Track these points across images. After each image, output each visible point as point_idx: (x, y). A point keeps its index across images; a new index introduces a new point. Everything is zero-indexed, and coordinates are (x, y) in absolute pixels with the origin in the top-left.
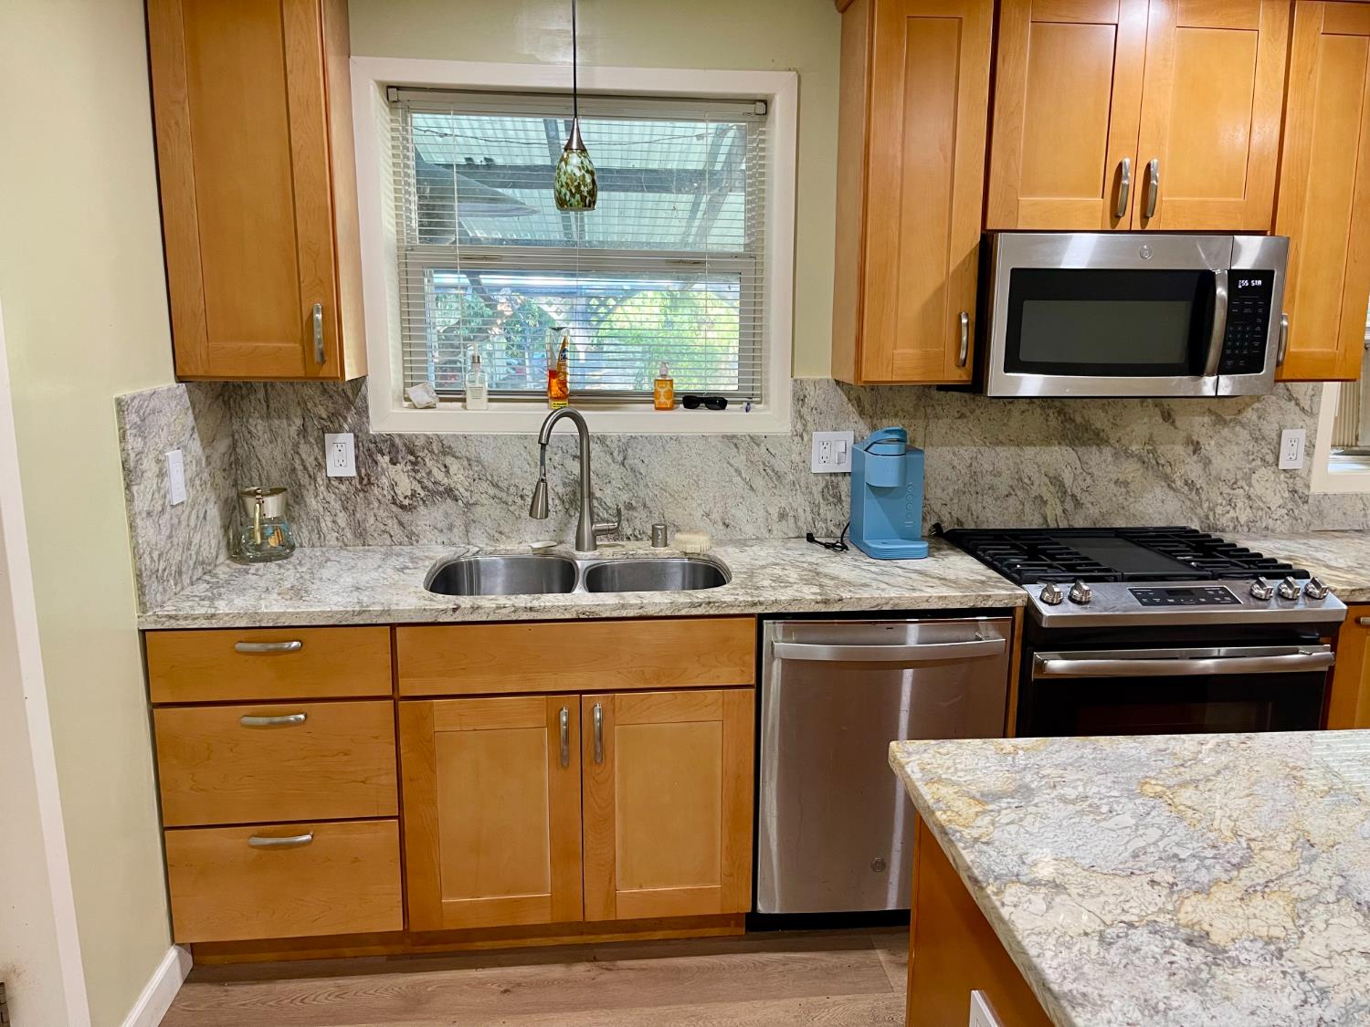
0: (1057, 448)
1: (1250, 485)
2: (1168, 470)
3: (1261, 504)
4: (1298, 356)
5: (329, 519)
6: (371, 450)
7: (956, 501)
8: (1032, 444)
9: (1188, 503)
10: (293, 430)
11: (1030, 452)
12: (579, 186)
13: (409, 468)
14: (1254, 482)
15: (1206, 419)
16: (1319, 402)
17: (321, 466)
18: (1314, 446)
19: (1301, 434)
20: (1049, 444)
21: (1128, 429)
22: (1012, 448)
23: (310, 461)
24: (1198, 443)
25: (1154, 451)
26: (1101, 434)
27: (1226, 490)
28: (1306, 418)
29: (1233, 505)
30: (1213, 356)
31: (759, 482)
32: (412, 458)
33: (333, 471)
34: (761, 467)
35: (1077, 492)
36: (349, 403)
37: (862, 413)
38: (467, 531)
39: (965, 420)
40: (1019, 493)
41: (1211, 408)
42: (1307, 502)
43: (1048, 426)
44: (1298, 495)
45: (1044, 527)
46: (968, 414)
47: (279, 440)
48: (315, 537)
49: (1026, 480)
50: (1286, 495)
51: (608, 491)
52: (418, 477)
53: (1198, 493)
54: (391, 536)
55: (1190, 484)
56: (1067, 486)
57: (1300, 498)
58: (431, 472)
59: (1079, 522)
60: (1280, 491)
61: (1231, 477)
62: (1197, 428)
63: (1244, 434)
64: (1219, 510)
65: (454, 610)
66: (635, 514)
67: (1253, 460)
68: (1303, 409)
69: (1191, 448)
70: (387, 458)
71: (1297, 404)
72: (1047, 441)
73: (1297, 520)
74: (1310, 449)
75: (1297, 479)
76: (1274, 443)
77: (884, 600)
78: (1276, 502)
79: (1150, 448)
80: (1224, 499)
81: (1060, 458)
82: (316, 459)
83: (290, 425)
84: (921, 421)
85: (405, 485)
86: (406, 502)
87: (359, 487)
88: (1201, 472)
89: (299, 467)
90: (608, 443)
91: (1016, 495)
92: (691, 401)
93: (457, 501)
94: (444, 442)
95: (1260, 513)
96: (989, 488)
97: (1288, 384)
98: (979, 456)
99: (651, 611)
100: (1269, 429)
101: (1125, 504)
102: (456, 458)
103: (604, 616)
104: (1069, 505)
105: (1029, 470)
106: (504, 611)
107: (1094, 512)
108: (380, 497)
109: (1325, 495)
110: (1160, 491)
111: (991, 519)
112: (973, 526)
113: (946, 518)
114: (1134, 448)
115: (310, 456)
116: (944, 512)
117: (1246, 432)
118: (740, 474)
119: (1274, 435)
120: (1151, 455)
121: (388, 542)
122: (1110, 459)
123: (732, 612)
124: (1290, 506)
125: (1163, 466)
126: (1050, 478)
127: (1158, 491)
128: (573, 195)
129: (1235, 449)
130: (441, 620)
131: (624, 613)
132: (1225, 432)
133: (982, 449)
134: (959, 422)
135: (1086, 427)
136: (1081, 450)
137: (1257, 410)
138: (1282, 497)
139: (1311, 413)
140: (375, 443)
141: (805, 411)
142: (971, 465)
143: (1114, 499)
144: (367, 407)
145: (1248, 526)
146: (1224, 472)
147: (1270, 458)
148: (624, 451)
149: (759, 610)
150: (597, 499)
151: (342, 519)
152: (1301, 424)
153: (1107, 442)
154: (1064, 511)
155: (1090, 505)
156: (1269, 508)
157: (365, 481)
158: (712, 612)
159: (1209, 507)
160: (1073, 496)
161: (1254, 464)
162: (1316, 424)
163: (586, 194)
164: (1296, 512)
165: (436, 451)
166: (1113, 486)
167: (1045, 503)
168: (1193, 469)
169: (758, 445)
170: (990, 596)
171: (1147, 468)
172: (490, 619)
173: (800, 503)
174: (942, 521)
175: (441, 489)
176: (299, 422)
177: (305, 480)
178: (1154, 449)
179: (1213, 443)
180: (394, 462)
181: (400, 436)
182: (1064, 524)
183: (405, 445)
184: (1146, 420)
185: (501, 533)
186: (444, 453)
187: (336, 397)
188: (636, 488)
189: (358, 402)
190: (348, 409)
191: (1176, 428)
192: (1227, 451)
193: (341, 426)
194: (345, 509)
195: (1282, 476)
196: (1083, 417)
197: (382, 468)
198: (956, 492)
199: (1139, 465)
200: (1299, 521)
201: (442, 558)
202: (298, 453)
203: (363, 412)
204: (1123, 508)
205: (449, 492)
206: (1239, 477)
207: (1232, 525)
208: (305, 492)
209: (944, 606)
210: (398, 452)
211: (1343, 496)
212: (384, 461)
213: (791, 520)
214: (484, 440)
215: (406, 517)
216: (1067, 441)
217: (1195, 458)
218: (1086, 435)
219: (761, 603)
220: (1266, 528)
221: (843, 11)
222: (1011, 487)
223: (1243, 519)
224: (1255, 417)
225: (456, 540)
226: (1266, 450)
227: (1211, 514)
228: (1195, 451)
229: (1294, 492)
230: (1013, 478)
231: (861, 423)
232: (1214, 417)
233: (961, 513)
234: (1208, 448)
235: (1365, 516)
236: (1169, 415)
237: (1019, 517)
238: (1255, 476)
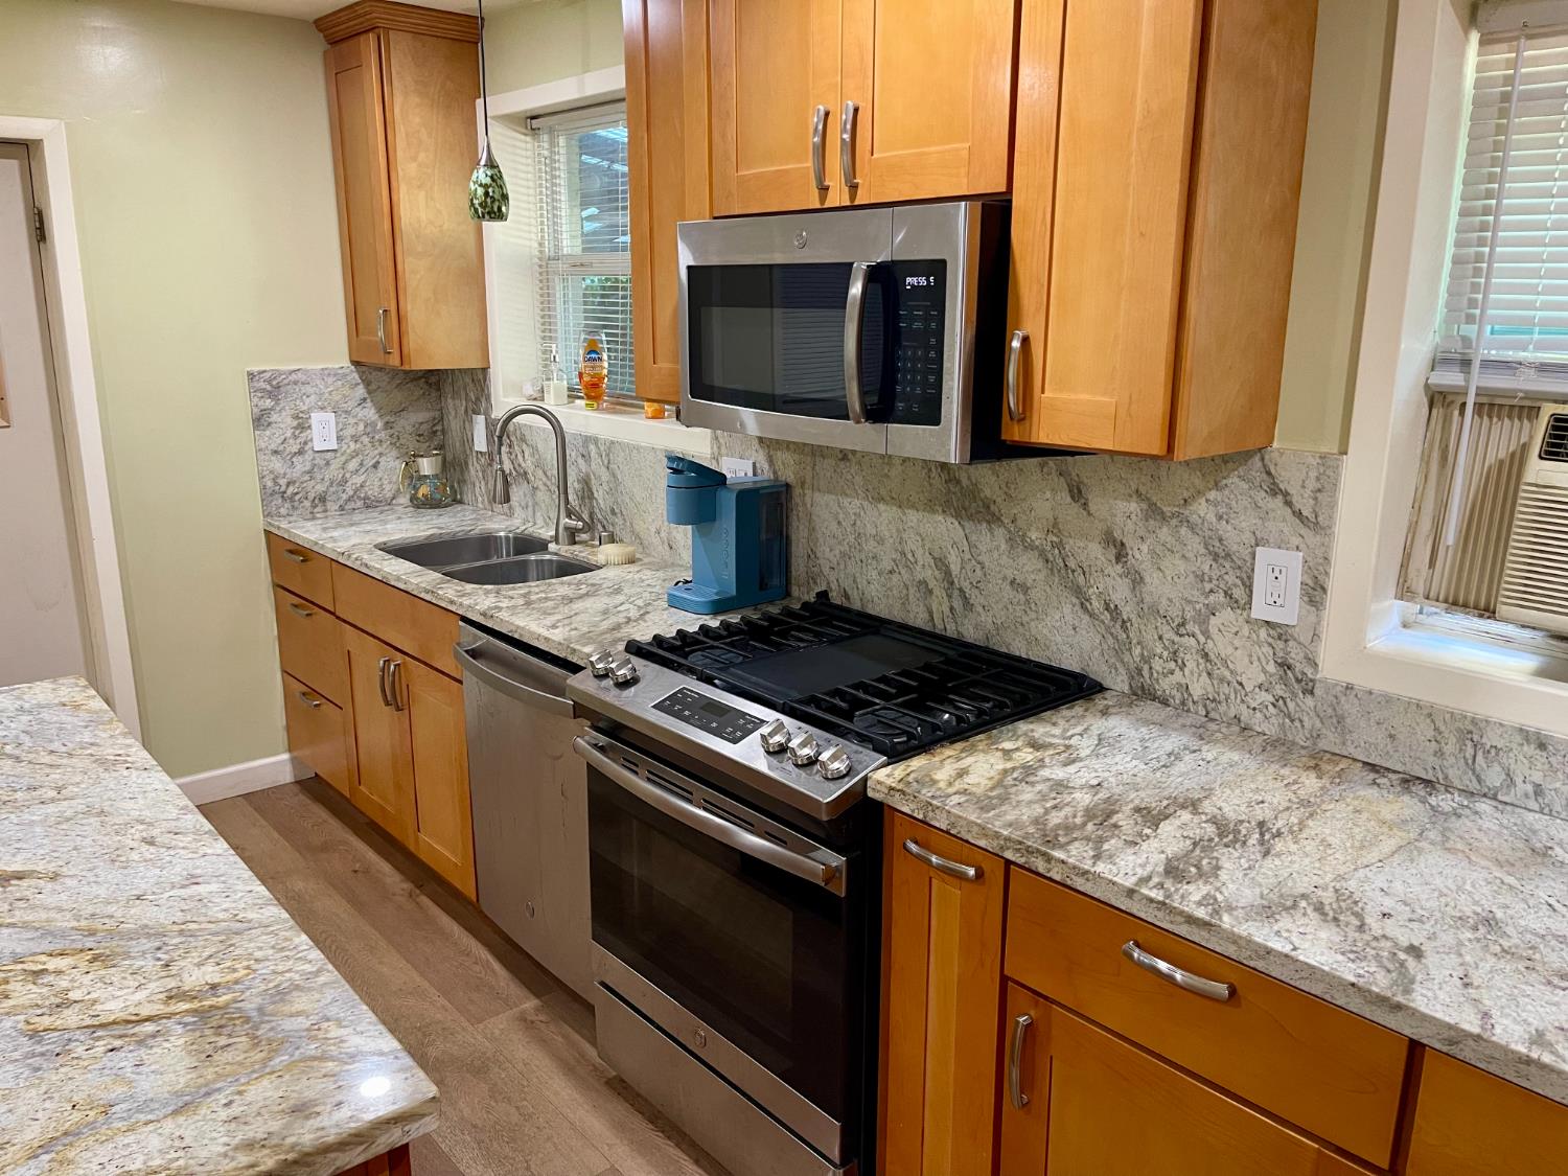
0: (940, 518)
1: (1207, 634)
2: (1081, 580)
3: (1227, 674)
5: (478, 483)
6: (492, 431)
7: (842, 567)
8: (913, 507)
9: (1111, 641)
10: (463, 409)
11: (913, 516)
13: (508, 449)
14: (1213, 631)
15: (1134, 506)
16: (1333, 505)
17: (473, 441)
18: (1324, 590)
19: (1294, 559)
20: (934, 512)
21: (1024, 505)
24: (1122, 544)
25: (1059, 546)
26: (992, 507)
27: (1169, 635)
28: (1304, 531)
29: (1180, 661)
32: (509, 441)
33: (478, 446)
35: (966, 585)
36: (484, 391)
37: (761, 440)
39: (848, 464)
40: (903, 572)
41: (1142, 490)
42: (1312, 693)
43: (931, 485)
44: (1295, 677)
45: (931, 626)
47: (458, 416)
48: (473, 499)
49: (910, 556)
50: (1271, 668)
52: (512, 458)
53: (1125, 628)
55: (1114, 611)
56: (954, 574)
57: (1299, 681)
58: (517, 455)
59: (971, 632)
60: (1259, 659)
61: (1174, 612)
62: (1120, 519)
64: (1157, 664)
67: (1211, 591)
68: (1299, 514)
69: (1112, 551)
71: (1289, 504)
72: (930, 506)
73: (1292, 721)
74: (1315, 592)
75: (1291, 643)
76: (1244, 567)
78: (1252, 676)
79: (1055, 539)
80: (1165, 648)
81: (943, 529)
82: (471, 435)
83: (461, 405)
84: (809, 460)
87: (488, 461)
88: (1128, 594)
89: (466, 440)
91: (900, 573)
93: (529, 483)
95: (1225, 689)
96: (874, 558)
98: (862, 514)
100: (1235, 540)
101: (1025, 619)
104: (957, 604)
105: (912, 543)
107: (986, 619)
109: (1349, 687)
111: (876, 599)
113: (834, 586)
114: (1034, 535)
115: (469, 432)
117: (1197, 539)
119: (1245, 553)
120: (1056, 551)
122: (1003, 546)
124: (1281, 690)
125: (1073, 571)
126: (934, 559)
127: (1067, 609)
129: (1182, 566)
132: (1164, 533)
133: (865, 503)
134: (842, 465)
135: (974, 493)
136: (970, 526)
137: (1216, 504)
138: (1264, 671)
139: (1318, 524)
140: (493, 425)
142: (855, 524)
143: (1010, 606)
144: (490, 394)
145: (1205, 706)
146: (1164, 601)
147: (1239, 593)
148: (608, 455)
152: (1296, 541)
153: (998, 519)
154: (952, 609)
155: (980, 609)
156: (1241, 684)
157: (491, 457)
160: (961, 590)
161: (1212, 598)
162: (1326, 547)
164: (1291, 705)
166: (1008, 587)
167: (932, 592)
168: (1117, 587)
171: (1052, 570)
175: (522, 471)
176: (464, 403)
177: (468, 451)
178: (1061, 541)
179: (1145, 548)
182: (951, 632)
184: (1047, 495)
187: (477, 385)
188: (616, 494)
189: (487, 390)
190: (483, 396)
191: (1089, 514)
193: (480, 409)
194: (484, 477)
195: (1263, 633)
196: (969, 478)
198: (845, 555)
199: (1040, 564)
200: (1297, 724)
202: (465, 428)
203: (488, 398)
204: (1022, 624)
205: (525, 476)
206: (1189, 616)
207: (1178, 696)
211: (1388, 700)
216: (952, 510)
217: (1119, 568)
218: (974, 504)
222: (894, 561)
223: (1197, 691)
224: (1211, 517)
226: (1231, 579)
227: (1146, 667)
228: (1118, 558)
229: (1285, 666)
230: (896, 550)
231: (761, 452)
232: (1144, 506)
233: (847, 584)
234: (1138, 556)
235: (1439, 753)
236: (1080, 492)
237: (903, 604)
238: (1213, 621)
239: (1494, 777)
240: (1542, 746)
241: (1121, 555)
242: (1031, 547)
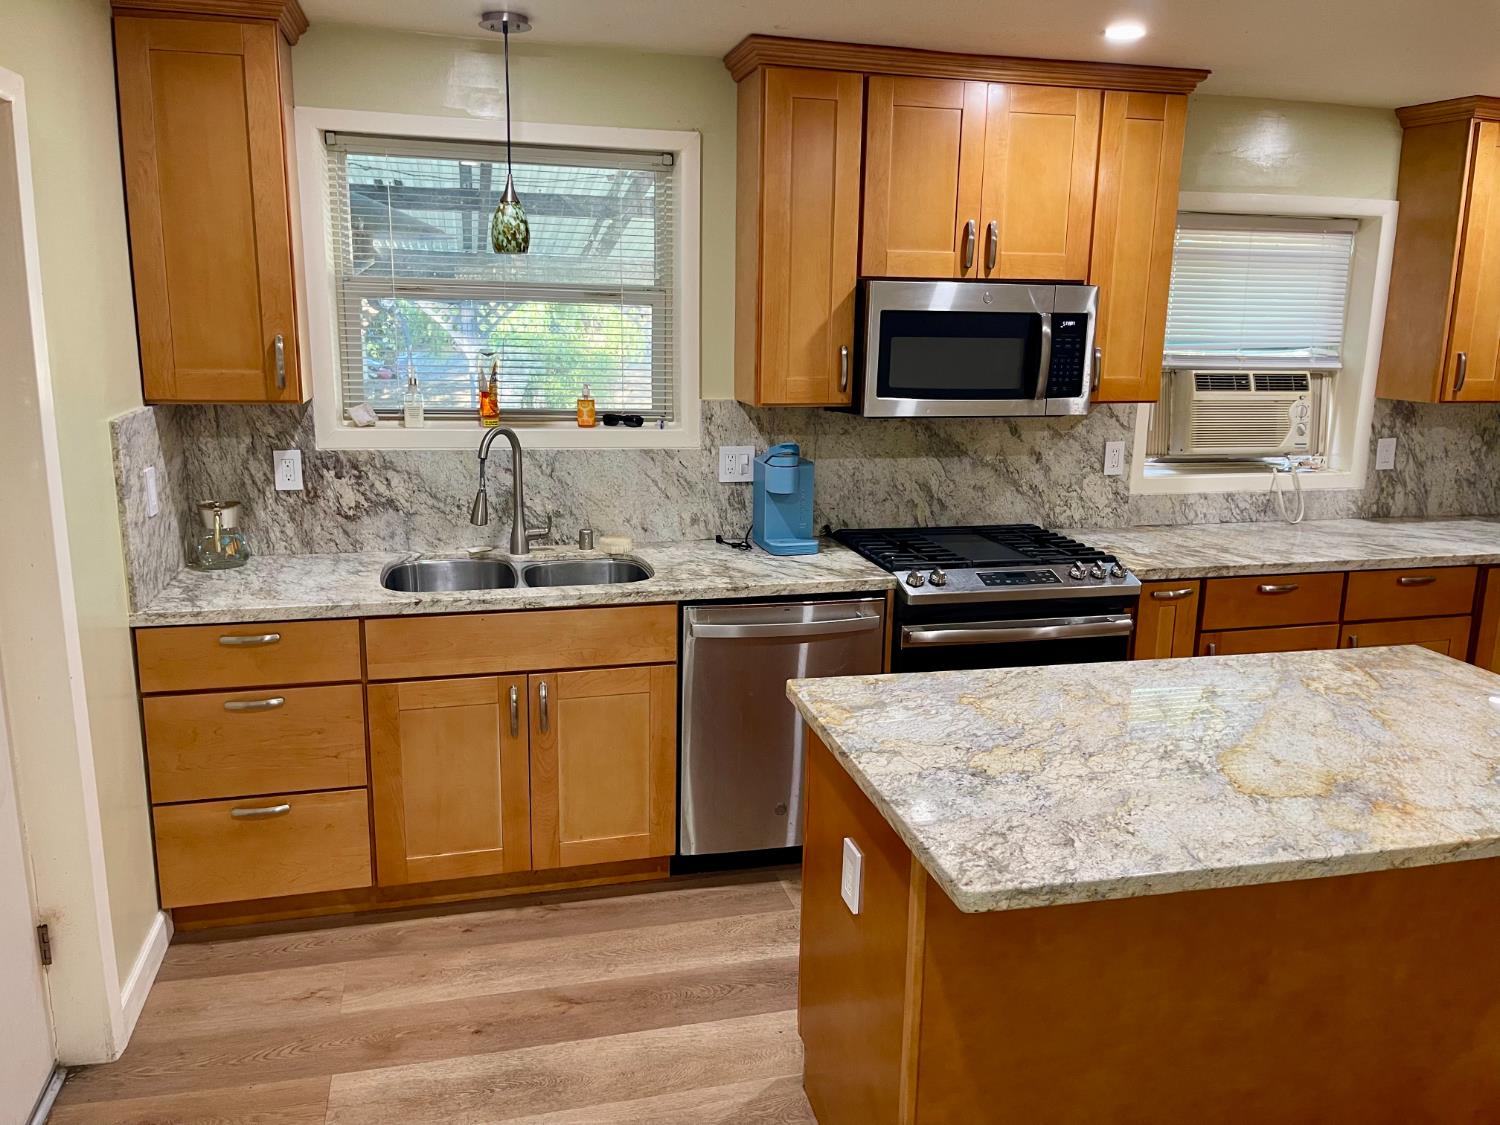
0: (924, 459)
1: (1081, 489)
2: (1016, 476)
3: (1091, 505)
4: (1110, 382)
5: (277, 529)
6: (317, 466)
7: (841, 506)
8: (904, 456)
9: (1033, 504)
10: (243, 448)
11: (903, 462)
12: (514, 234)
13: (353, 481)
14: (1085, 486)
15: (1046, 433)
16: (1135, 420)
17: (270, 480)
18: (1132, 455)
19: (1121, 445)
20: (918, 456)
21: (983, 442)
22: (888, 460)
23: (259, 477)
24: (1040, 453)
25: (1004, 461)
26: (962, 447)
27: (1063, 493)
28: (1124, 432)
29: (1069, 505)
30: (1041, 382)
31: (673, 491)
32: (356, 472)
33: (281, 484)
34: (675, 478)
35: (942, 496)
36: (296, 422)
37: (761, 430)
38: (408, 539)
39: (849, 436)
40: (894, 498)
41: (1050, 425)
42: (1127, 502)
43: (917, 440)
44: (1120, 497)
45: (916, 526)
46: (851, 431)
47: (229, 457)
48: (264, 546)
49: (901, 488)
50: (1111, 496)
51: (537, 501)
52: (362, 489)
53: (1040, 496)
54: (337, 544)
55: (1034, 488)
56: (933, 491)
57: (1122, 498)
58: (373, 485)
59: (944, 523)
60: (1105, 494)
61: (1066, 482)
62: (1038, 441)
63: (1076, 446)
64: (1058, 510)
65: (417, 604)
66: (563, 521)
67: (1084, 467)
68: (1122, 425)
69: (1034, 457)
70: (332, 473)
71: (1118, 421)
72: (917, 454)
73: (1119, 517)
74: (1128, 457)
75: (1119, 483)
76: (1100, 453)
77: (782, 587)
78: (1102, 502)
79: (1001, 458)
80: (1062, 500)
81: (927, 467)
82: (265, 474)
83: (239, 443)
84: (811, 438)
85: (350, 498)
86: (351, 513)
87: (306, 499)
88: (1042, 477)
89: (248, 482)
90: (537, 457)
91: (892, 499)
92: (611, 419)
93: (398, 511)
94: (387, 457)
95: (1090, 512)
96: (870, 495)
97: (1111, 405)
98: (861, 467)
99: (588, 601)
100: (1096, 442)
101: (982, 505)
102: (398, 472)
103: (548, 605)
104: (936, 508)
105: (901, 478)
106: (460, 604)
107: (957, 512)
108: (326, 508)
109: (1141, 496)
110: (1009, 493)
111: (872, 521)
112: (856, 528)
113: (834, 520)
114: (988, 458)
115: (259, 472)
116: (832, 516)
117: (1077, 444)
118: (657, 485)
119: (1100, 446)
120: (1002, 464)
121: (334, 549)
122: (968, 468)
123: (657, 600)
124: (1114, 505)
125: (1012, 473)
126: (919, 484)
127: (1008, 494)
128: (509, 242)
129: (1070, 458)
130: (404, 613)
131: (565, 603)
132: (1062, 444)
133: (863, 460)
134: (843, 437)
135: (948, 441)
136: (944, 460)
137: (1086, 426)
138: (1108, 498)
139: (1128, 428)
140: (321, 459)
141: (712, 428)
142: (854, 474)
143: (973, 502)
144: (313, 426)
145: (1081, 523)
146: (1061, 478)
147: (1097, 466)
148: (552, 465)
149: (680, 597)
150: (528, 507)
151: (290, 529)
152: (1121, 437)
153: (965, 453)
154: (932, 512)
155: (953, 508)
156: (1097, 507)
157: (312, 495)
158: (640, 600)
159: (1050, 509)
160: (939, 500)
161: (1084, 470)
162: (1133, 437)
163: (520, 241)
164: (1119, 510)
165: (378, 466)
166: (971, 490)
167: (916, 505)
168: (1036, 476)
169: (673, 459)
170: (866, 582)
171: (999, 475)
172: (448, 610)
173: (710, 509)
174: (831, 523)
175: (383, 500)
176: (248, 440)
177: (254, 493)
178: (1005, 459)
179: (1051, 454)
180: (339, 476)
181: (344, 452)
182: (931, 524)
183: (349, 460)
184: (997, 435)
185: (439, 539)
186: (386, 468)
187: (283, 416)
188: (563, 496)
189: (305, 422)
190: (295, 428)
191: (1021, 441)
192: (1064, 462)
193: (288, 444)
194: (293, 520)
195: (1107, 481)
196: (946, 434)
197: (328, 482)
198: (842, 498)
199: (992, 473)
200: (1121, 518)
201: (389, 563)
202: (247, 469)
203: (310, 430)
204: (980, 509)
205: (391, 503)
206: (1073, 482)
207: (1068, 522)
208: (254, 505)
209: (831, 591)
210: (342, 467)
211: (1155, 497)
212: (330, 475)
213: (702, 524)
214: (422, 455)
215: (350, 526)
216: (933, 453)
217: (1038, 466)
218: (949, 448)
219: (682, 592)
220: (1096, 524)
221: (739, 81)
222: (888, 493)
223: (1077, 517)
224: (1084, 432)
225: (399, 547)
226: (1093, 459)
227: (1052, 513)
228: (1037, 461)
229: (1116, 493)
230: (889, 486)
231: (761, 439)
232: (1052, 432)
233: (846, 516)
234: (1048, 458)
235: (1174, 513)
236: (1016, 430)
237: (895, 518)
238: (1086, 481)
239: (1191, 516)
240: (1206, 498)
241: (1039, 458)
242: (986, 465)
